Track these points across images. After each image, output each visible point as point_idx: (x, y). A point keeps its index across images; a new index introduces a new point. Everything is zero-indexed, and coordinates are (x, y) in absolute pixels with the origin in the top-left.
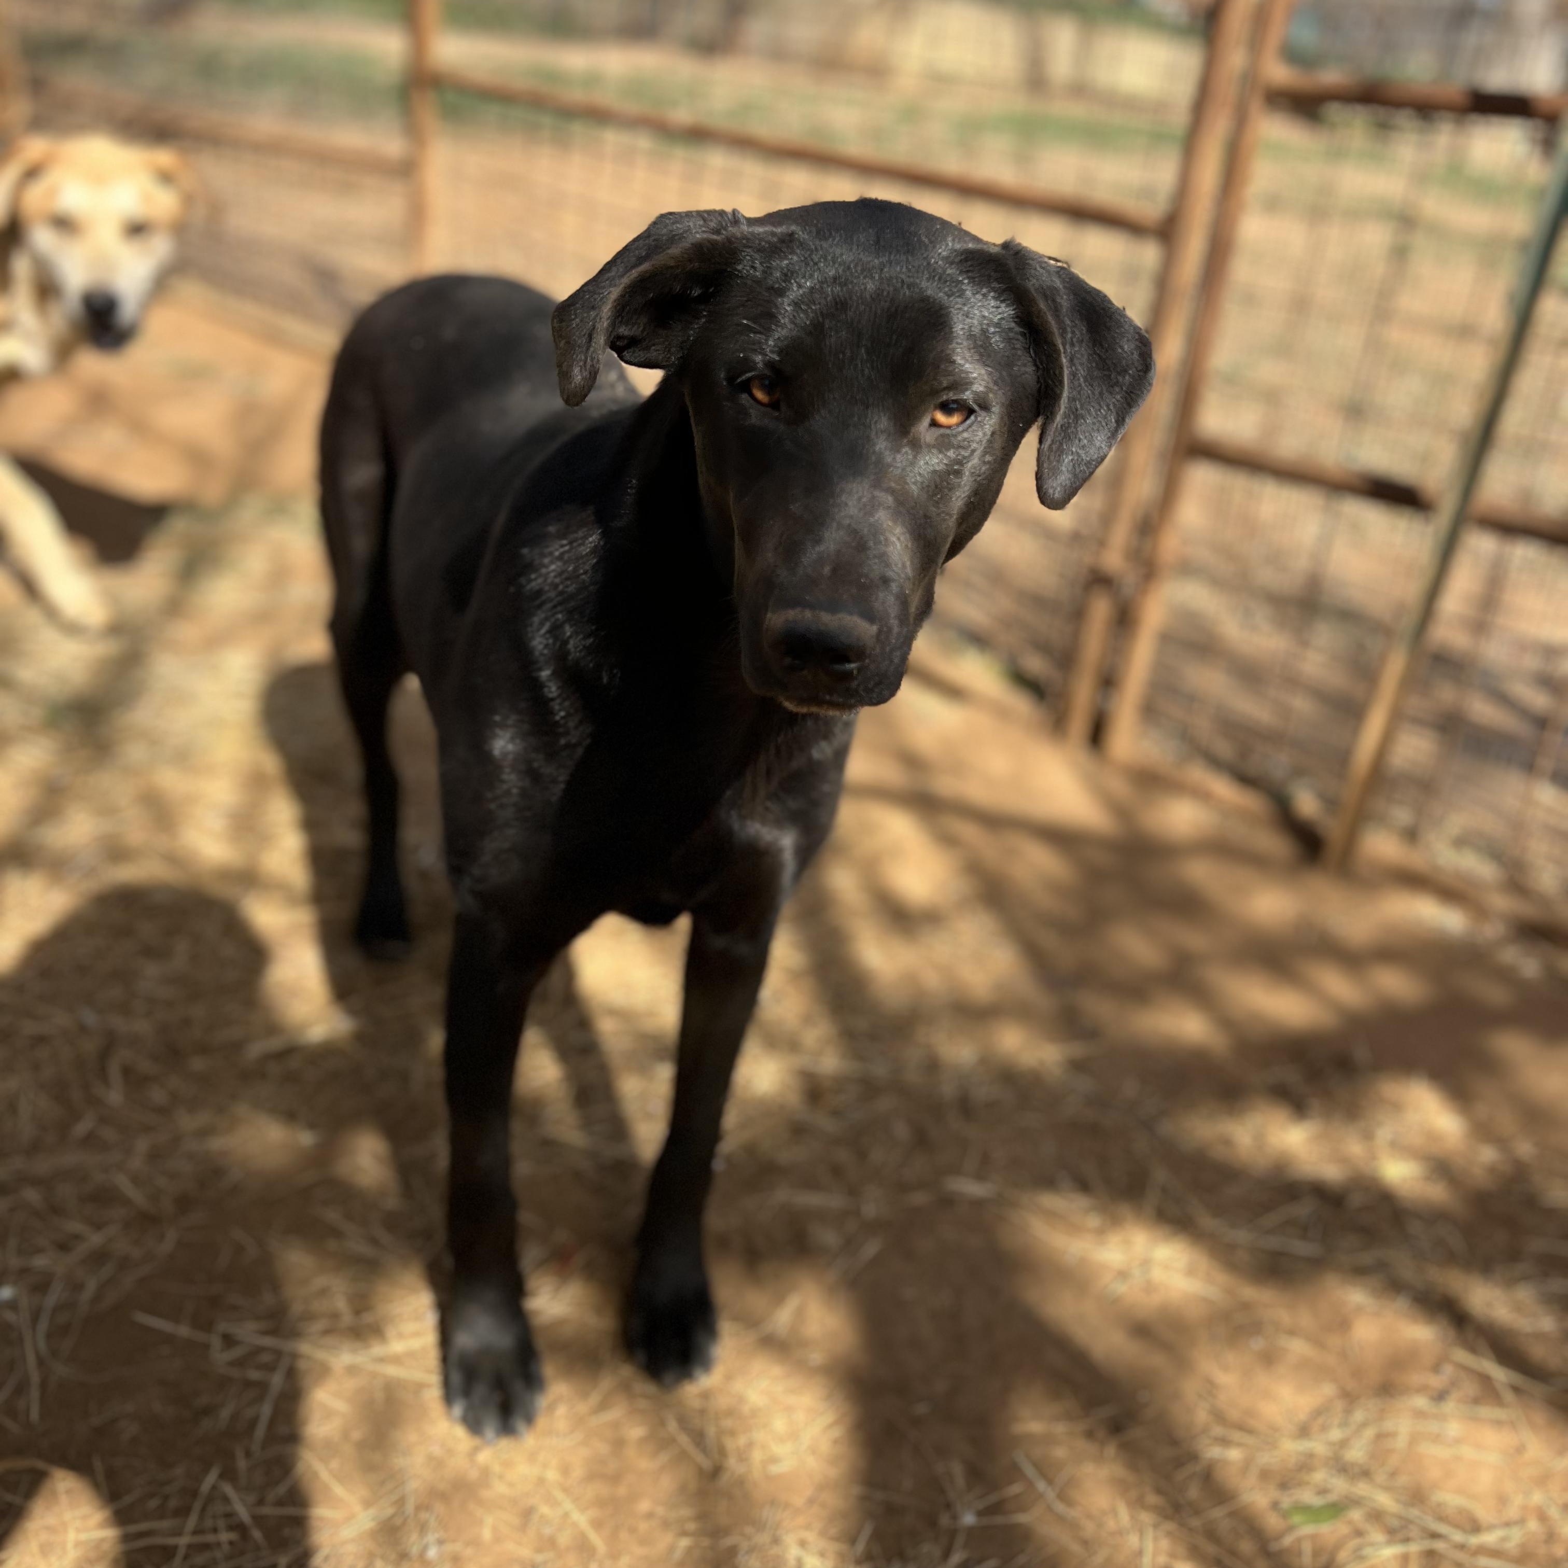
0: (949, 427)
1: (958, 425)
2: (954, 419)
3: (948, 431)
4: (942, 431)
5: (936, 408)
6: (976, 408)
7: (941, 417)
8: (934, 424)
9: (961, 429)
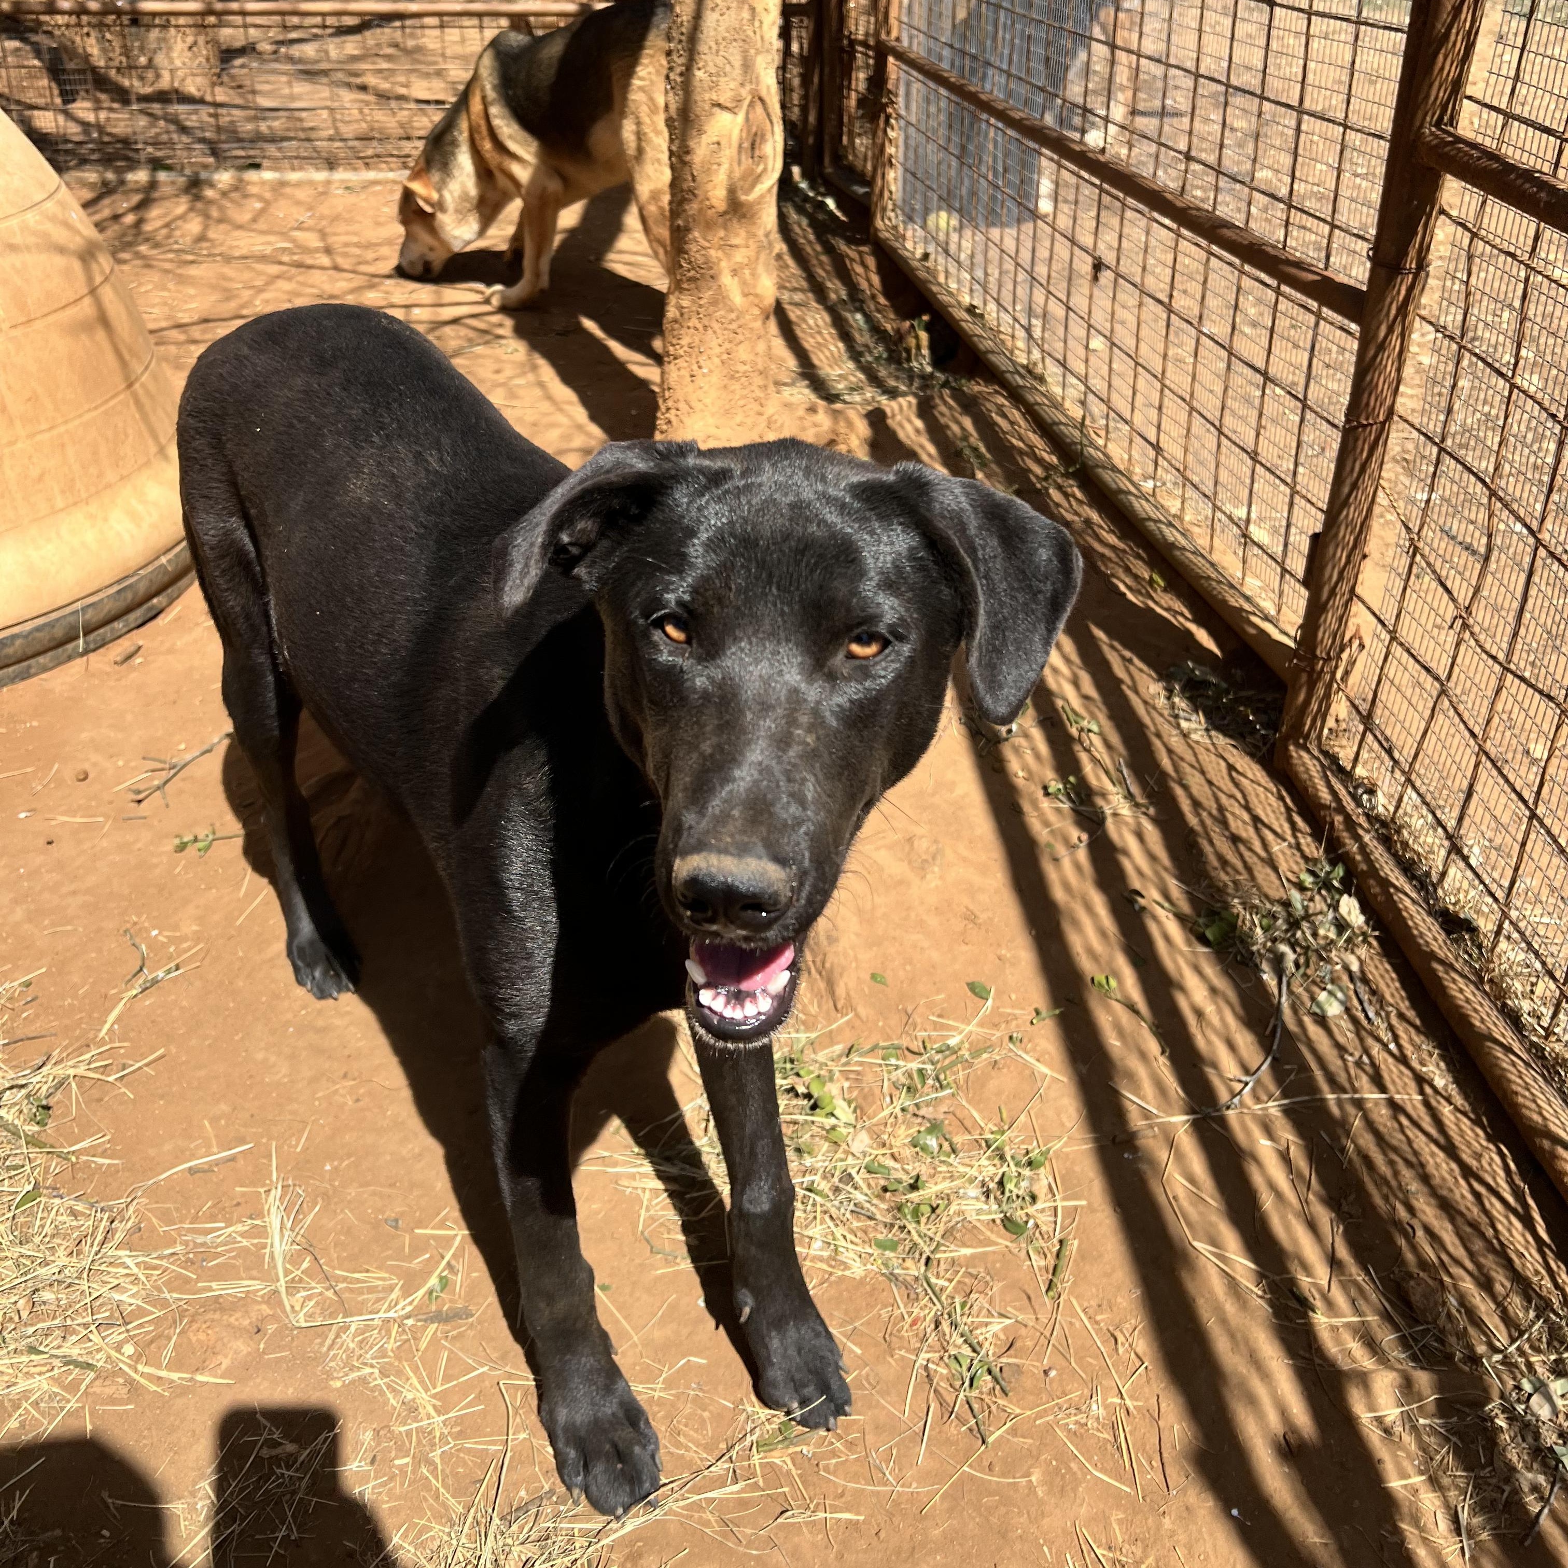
0: (866, 658)
1: (874, 656)
2: (872, 649)
3: (864, 662)
4: (857, 662)
5: (851, 641)
6: (891, 638)
7: (856, 648)
8: (851, 656)
9: (878, 659)
